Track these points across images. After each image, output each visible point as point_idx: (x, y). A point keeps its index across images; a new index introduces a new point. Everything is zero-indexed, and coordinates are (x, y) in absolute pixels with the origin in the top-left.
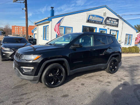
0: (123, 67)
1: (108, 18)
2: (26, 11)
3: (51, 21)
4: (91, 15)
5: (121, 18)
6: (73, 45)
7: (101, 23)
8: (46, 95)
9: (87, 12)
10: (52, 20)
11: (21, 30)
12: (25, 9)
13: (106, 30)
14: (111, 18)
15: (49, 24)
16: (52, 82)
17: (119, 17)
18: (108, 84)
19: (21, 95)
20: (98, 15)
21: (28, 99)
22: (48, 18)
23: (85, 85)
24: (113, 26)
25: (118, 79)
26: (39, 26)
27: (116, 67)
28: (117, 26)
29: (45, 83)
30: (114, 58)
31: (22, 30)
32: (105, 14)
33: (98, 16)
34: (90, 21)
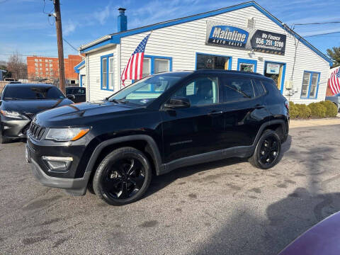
0: (293, 153)
1: (259, 33)
2: (58, 19)
4: (218, 27)
5: (291, 32)
6: (168, 103)
7: (242, 46)
8: (104, 224)
9: (206, 19)
10: (122, 42)
11: (48, 67)
12: (55, 14)
13: (255, 62)
14: (267, 33)
15: (115, 51)
16: (119, 192)
17: (286, 30)
18: (253, 193)
19: (43, 224)
20: (234, 25)
21: (61, 232)
22: (110, 37)
23: (199, 197)
24: (270, 51)
25: (279, 182)
26: (90, 57)
27: (275, 153)
28: (282, 52)
29: (102, 194)
30: (269, 132)
31: (51, 65)
32: (251, 22)
33: (233, 29)
34: (214, 41)
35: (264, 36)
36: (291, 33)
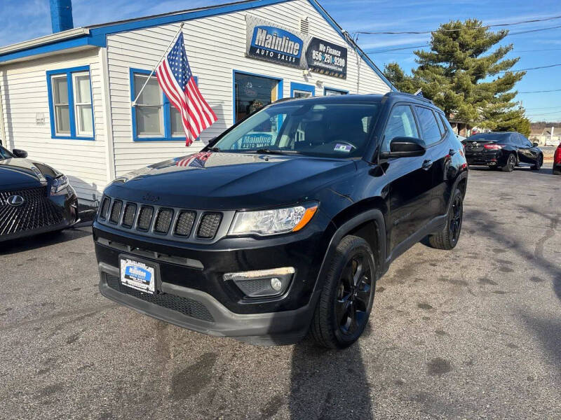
1: (316, 43)
3: (105, 45)
4: (263, 28)
5: (353, 44)
7: (294, 62)
9: (244, 13)
10: (109, 43)
13: (311, 89)
14: (326, 44)
17: (347, 41)
22: (87, 31)
24: (331, 73)
28: (342, 74)
32: (305, 24)
33: (283, 33)
34: (258, 52)
35: (322, 47)
36: (352, 47)
